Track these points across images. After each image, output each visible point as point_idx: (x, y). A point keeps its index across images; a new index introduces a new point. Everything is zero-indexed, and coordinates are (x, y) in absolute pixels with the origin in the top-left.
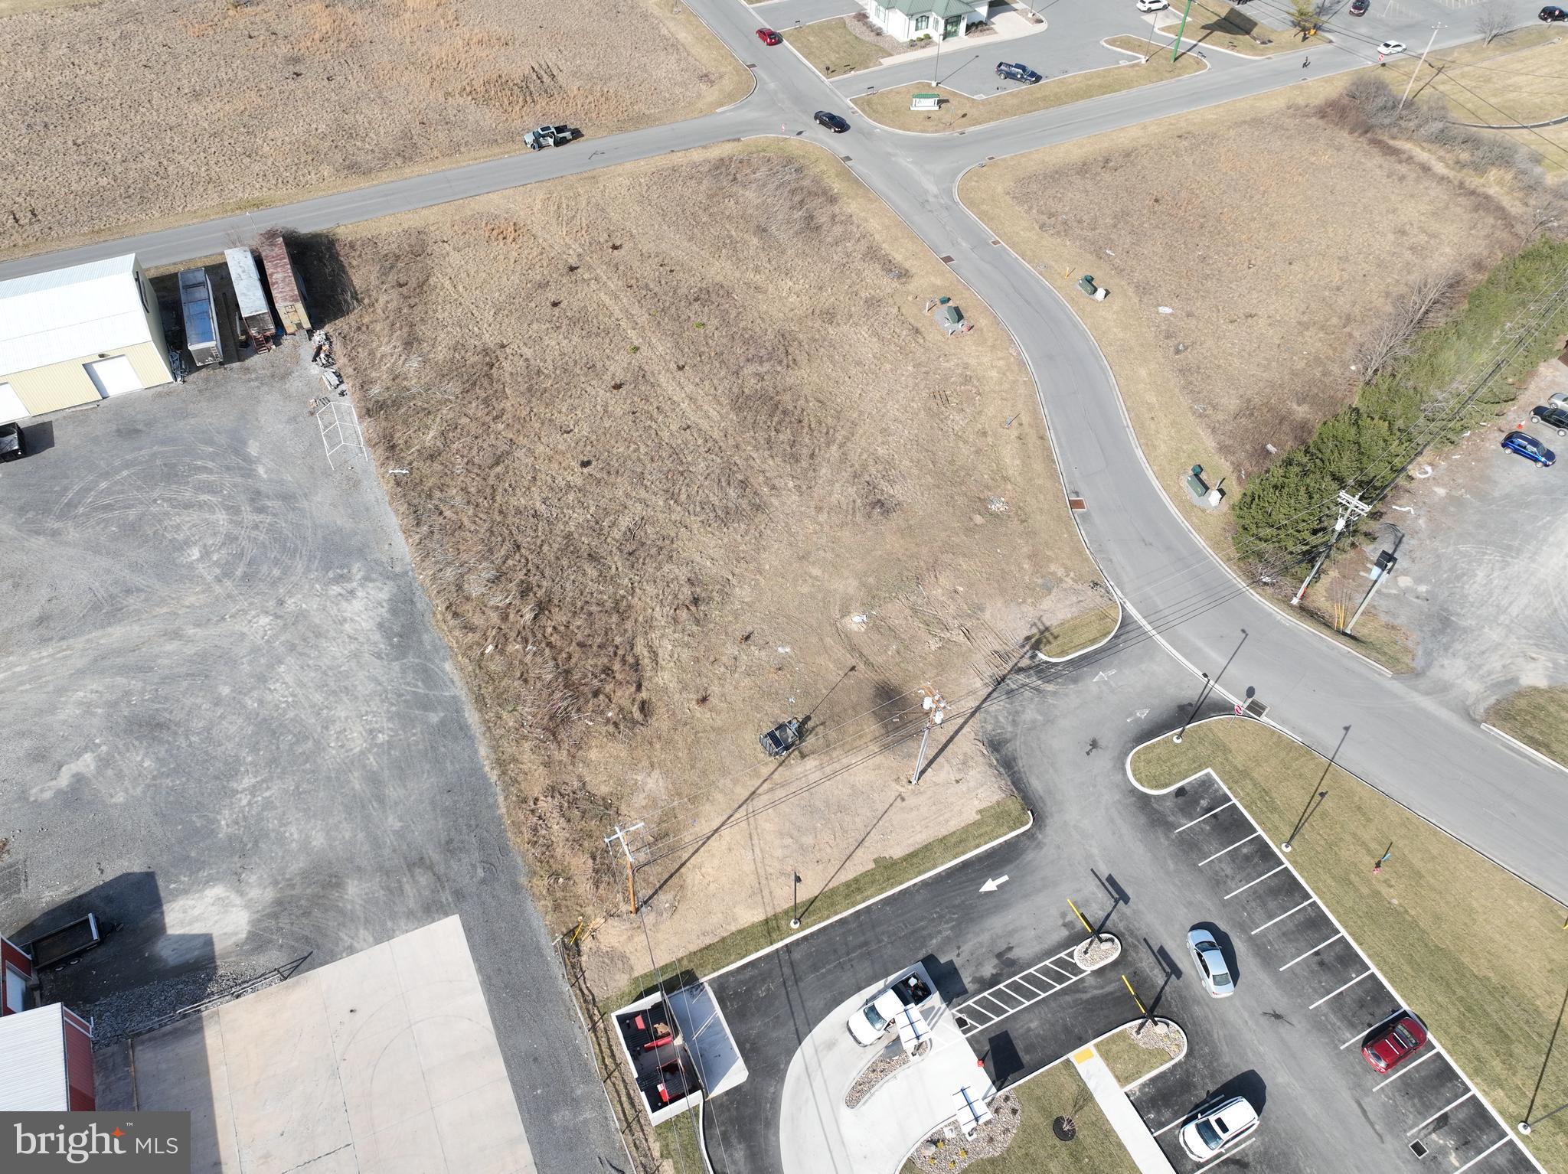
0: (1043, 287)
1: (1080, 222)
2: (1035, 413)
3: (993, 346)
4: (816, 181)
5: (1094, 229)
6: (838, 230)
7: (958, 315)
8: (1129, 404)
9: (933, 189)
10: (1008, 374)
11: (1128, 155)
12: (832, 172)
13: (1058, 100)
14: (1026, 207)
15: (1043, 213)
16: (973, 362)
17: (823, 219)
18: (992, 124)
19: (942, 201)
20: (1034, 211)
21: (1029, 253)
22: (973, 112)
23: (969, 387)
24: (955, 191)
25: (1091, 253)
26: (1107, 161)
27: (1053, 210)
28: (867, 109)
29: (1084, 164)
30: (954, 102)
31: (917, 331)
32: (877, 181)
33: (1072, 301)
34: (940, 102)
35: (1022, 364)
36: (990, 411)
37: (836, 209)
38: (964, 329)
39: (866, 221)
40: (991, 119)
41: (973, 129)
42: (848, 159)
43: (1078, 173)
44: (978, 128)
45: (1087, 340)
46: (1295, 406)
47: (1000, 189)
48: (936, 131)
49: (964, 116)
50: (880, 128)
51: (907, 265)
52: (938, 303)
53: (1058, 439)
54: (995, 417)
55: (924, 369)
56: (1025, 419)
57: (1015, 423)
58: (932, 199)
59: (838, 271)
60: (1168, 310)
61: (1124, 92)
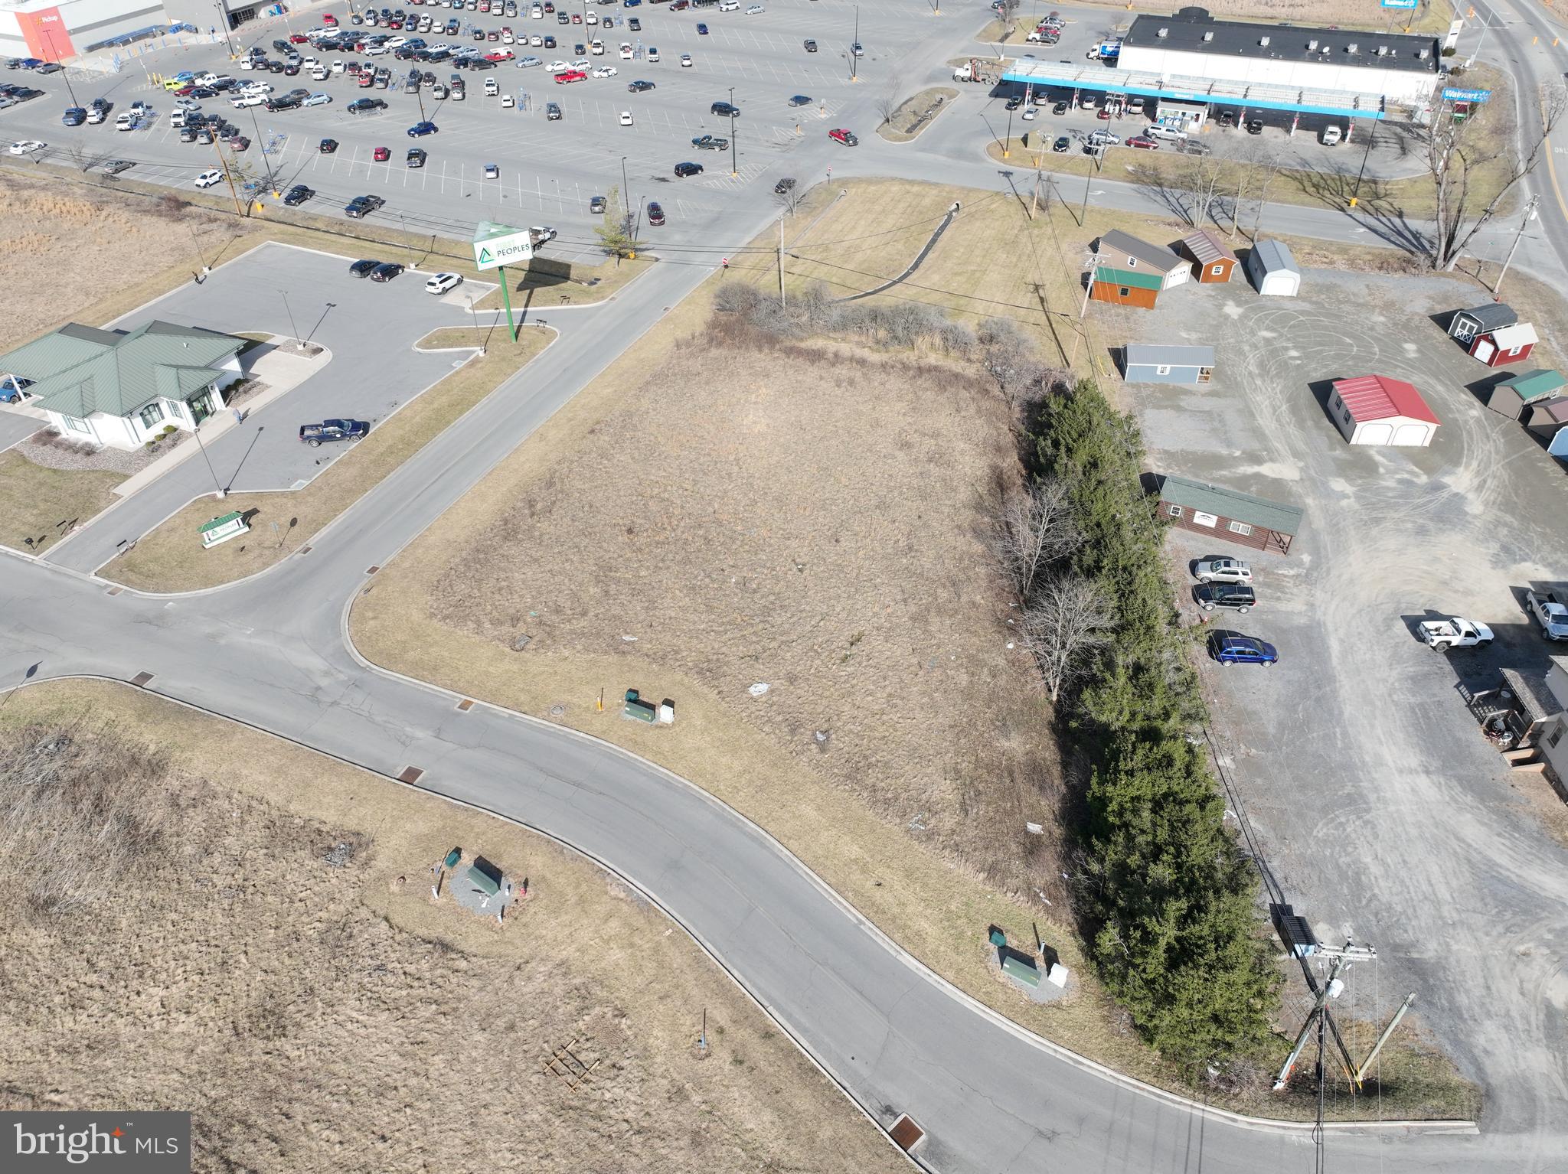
0: (581, 744)
1: (558, 611)
2: (725, 992)
3: (582, 901)
4: (108, 745)
5: (584, 614)
6: (195, 821)
7: (490, 872)
8: (833, 881)
9: (315, 663)
10: (636, 940)
11: (550, 484)
12: (129, 718)
13: (409, 445)
14: (472, 625)
15: (502, 623)
16: (568, 952)
17: (154, 815)
18: (341, 517)
19: (342, 677)
20: (487, 625)
21: (523, 698)
22: (302, 512)
23: (597, 1010)
24: (351, 648)
25: (606, 652)
26: (531, 504)
27: (512, 611)
28: (133, 577)
29: (506, 522)
30: (265, 508)
31: (446, 947)
32: (212, 693)
33: (636, 745)
34: (247, 517)
35: (645, 907)
36: (659, 1038)
37: (171, 782)
38: (516, 893)
39: (237, 777)
40: (336, 512)
41: (317, 536)
42: (145, 677)
43: (505, 538)
44: (324, 532)
45: (701, 801)
47: (417, 616)
48: (266, 565)
49: (294, 522)
50: (172, 600)
51: (351, 823)
52: (445, 868)
53: (789, 1017)
54: (674, 1045)
55: (501, 1023)
56: (721, 1015)
57: (711, 1036)
58: (324, 682)
59: (238, 908)
60: (763, 688)
61: (484, 400)
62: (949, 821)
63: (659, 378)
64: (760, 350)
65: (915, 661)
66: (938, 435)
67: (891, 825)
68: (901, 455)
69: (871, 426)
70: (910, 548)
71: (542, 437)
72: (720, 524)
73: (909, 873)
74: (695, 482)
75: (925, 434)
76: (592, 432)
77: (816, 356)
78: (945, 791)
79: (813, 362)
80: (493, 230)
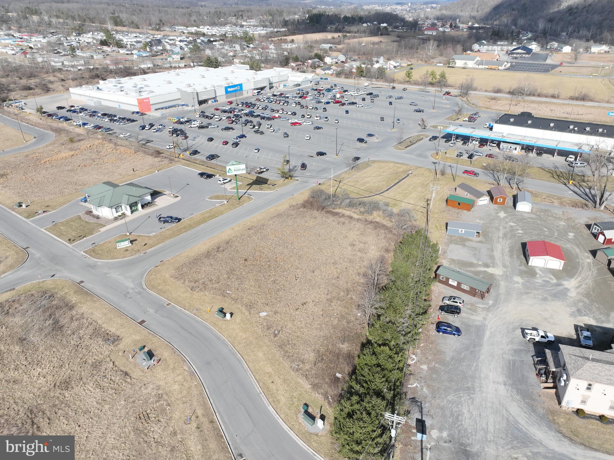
0: (198, 322)
1: (211, 280)
2: (204, 406)
3: (174, 368)
4: (62, 299)
5: (218, 283)
6: (75, 324)
7: (150, 355)
8: (257, 378)
9: (131, 285)
10: (185, 384)
11: (228, 243)
12: (72, 293)
13: (191, 227)
14: (182, 281)
15: (191, 282)
16: (162, 383)
17: (64, 321)
18: (160, 245)
19: (137, 290)
20: (187, 282)
21: (187, 305)
22: (150, 242)
23: (162, 402)
24: (143, 283)
25: (219, 295)
26: (219, 248)
27: (196, 279)
28: (93, 254)
29: (208, 252)
30: (139, 240)
31: (126, 374)
32: (98, 289)
33: (215, 324)
34: (132, 242)
35: (192, 374)
36: (177, 415)
37: (74, 312)
38: (155, 363)
39: (92, 314)
40: (160, 243)
41: (151, 249)
42: (82, 282)
43: (206, 257)
44: (153, 248)
45: (227, 345)
46: (341, 346)
47: (167, 276)
48: (132, 255)
49: (145, 245)
50: (100, 262)
51: (118, 333)
52: (138, 351)
53: (222, 418)
54: (180, 418)
55: (131, 400)
56: (200, 412)
57: (193, 418)
58: (130, 291)
59: (74, 351)
60: (264, 314)
61: (221, 216)
62: (307, 366)
63: (279, 215)
64: (318, 211)
65: (321, 313)
66: (366, 243)
67: (287, 364)
68: (350, 248)
69: (344, 238)
70: (338, 278)
71: (233, 229)
72: (276, 261)
73: (285, 381)
74: (275, 248)
75: (361, 242)
76: (249, 229)
77: (337, 214)
78: (311, 356)
79: (333, 216)
80: (234, 163)
